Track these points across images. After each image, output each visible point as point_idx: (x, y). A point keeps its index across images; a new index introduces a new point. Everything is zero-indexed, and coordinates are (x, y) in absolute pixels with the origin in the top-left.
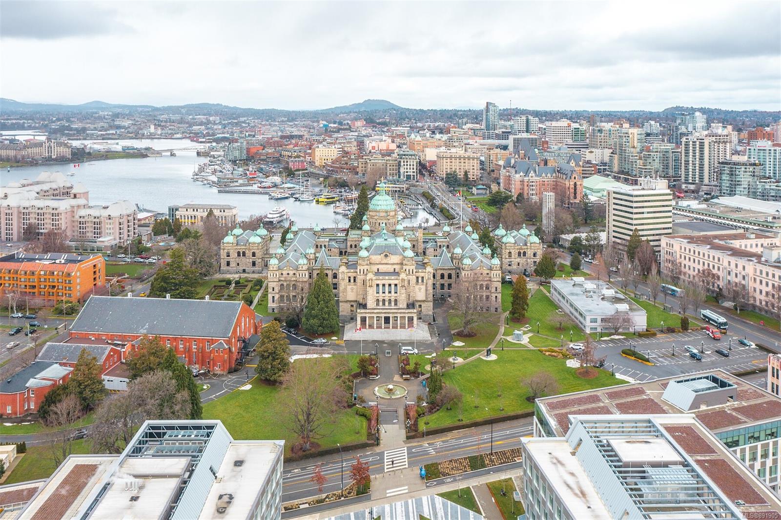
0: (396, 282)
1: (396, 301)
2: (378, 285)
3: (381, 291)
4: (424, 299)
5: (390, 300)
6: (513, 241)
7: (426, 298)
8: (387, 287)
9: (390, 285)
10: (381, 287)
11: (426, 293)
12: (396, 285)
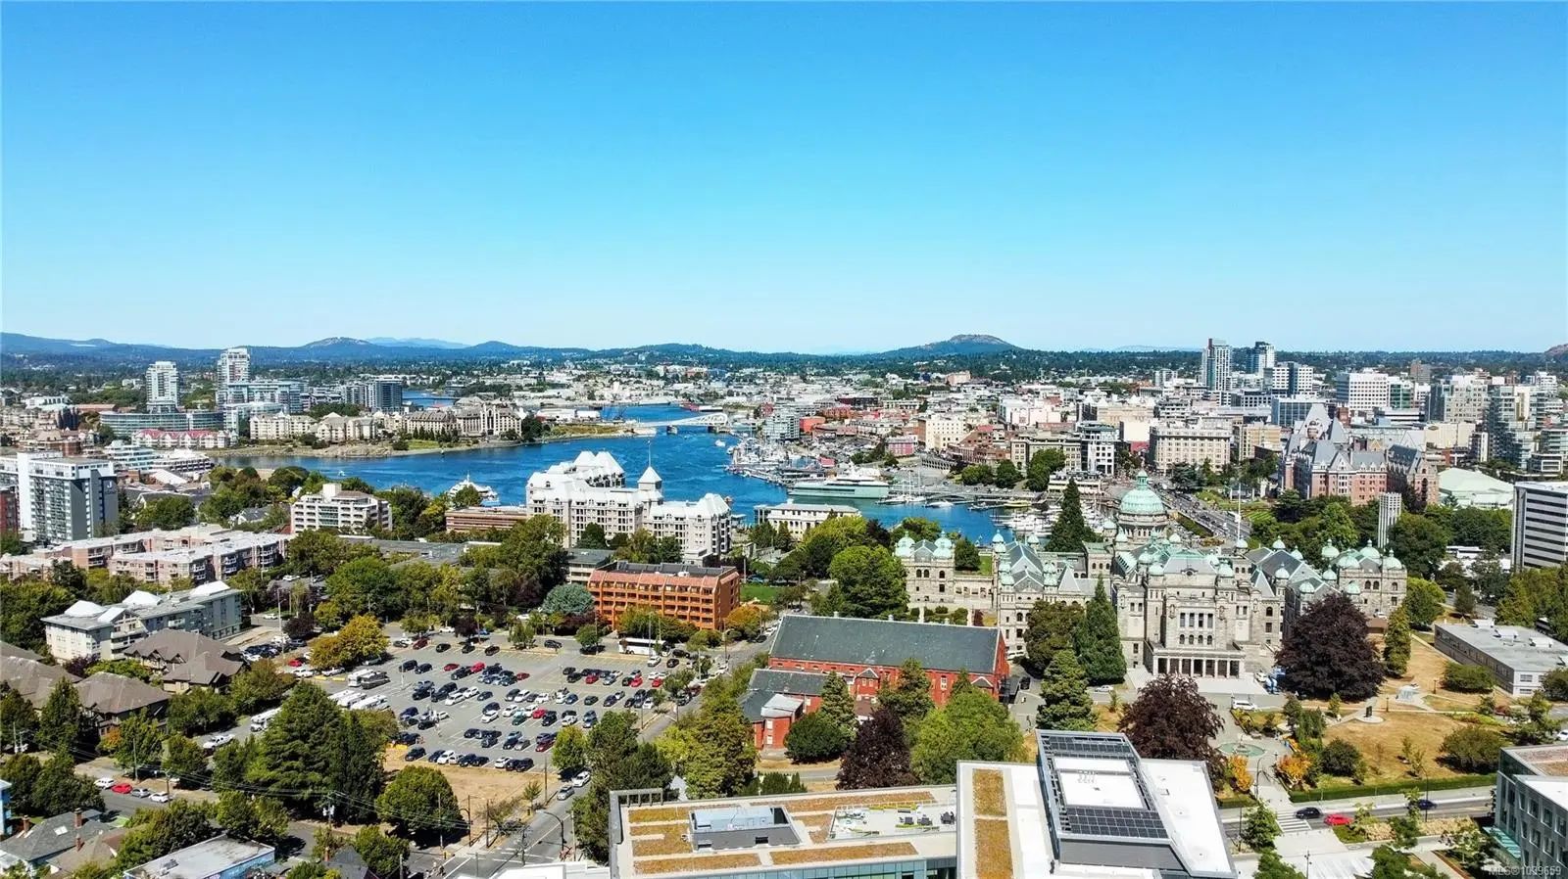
0: (1211, 611)
1: (1210, 637)
2: (1183, 615)
3: (1187, 623)
4: (1247, 639)
5: (1201, 637)
6: (1356, 564)
7: (1251, 638)
8: (1196, 618)
9: (1201, 615)
10: (1187, 617)
11: (1250, 631)
12: (1210, 616)
